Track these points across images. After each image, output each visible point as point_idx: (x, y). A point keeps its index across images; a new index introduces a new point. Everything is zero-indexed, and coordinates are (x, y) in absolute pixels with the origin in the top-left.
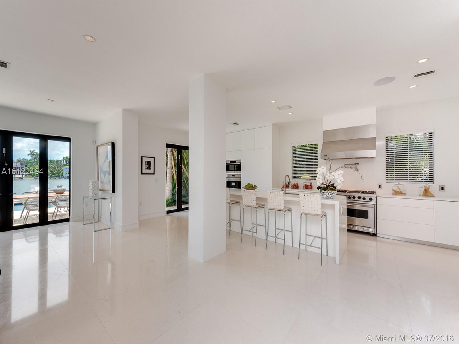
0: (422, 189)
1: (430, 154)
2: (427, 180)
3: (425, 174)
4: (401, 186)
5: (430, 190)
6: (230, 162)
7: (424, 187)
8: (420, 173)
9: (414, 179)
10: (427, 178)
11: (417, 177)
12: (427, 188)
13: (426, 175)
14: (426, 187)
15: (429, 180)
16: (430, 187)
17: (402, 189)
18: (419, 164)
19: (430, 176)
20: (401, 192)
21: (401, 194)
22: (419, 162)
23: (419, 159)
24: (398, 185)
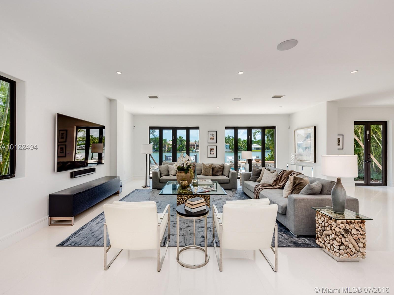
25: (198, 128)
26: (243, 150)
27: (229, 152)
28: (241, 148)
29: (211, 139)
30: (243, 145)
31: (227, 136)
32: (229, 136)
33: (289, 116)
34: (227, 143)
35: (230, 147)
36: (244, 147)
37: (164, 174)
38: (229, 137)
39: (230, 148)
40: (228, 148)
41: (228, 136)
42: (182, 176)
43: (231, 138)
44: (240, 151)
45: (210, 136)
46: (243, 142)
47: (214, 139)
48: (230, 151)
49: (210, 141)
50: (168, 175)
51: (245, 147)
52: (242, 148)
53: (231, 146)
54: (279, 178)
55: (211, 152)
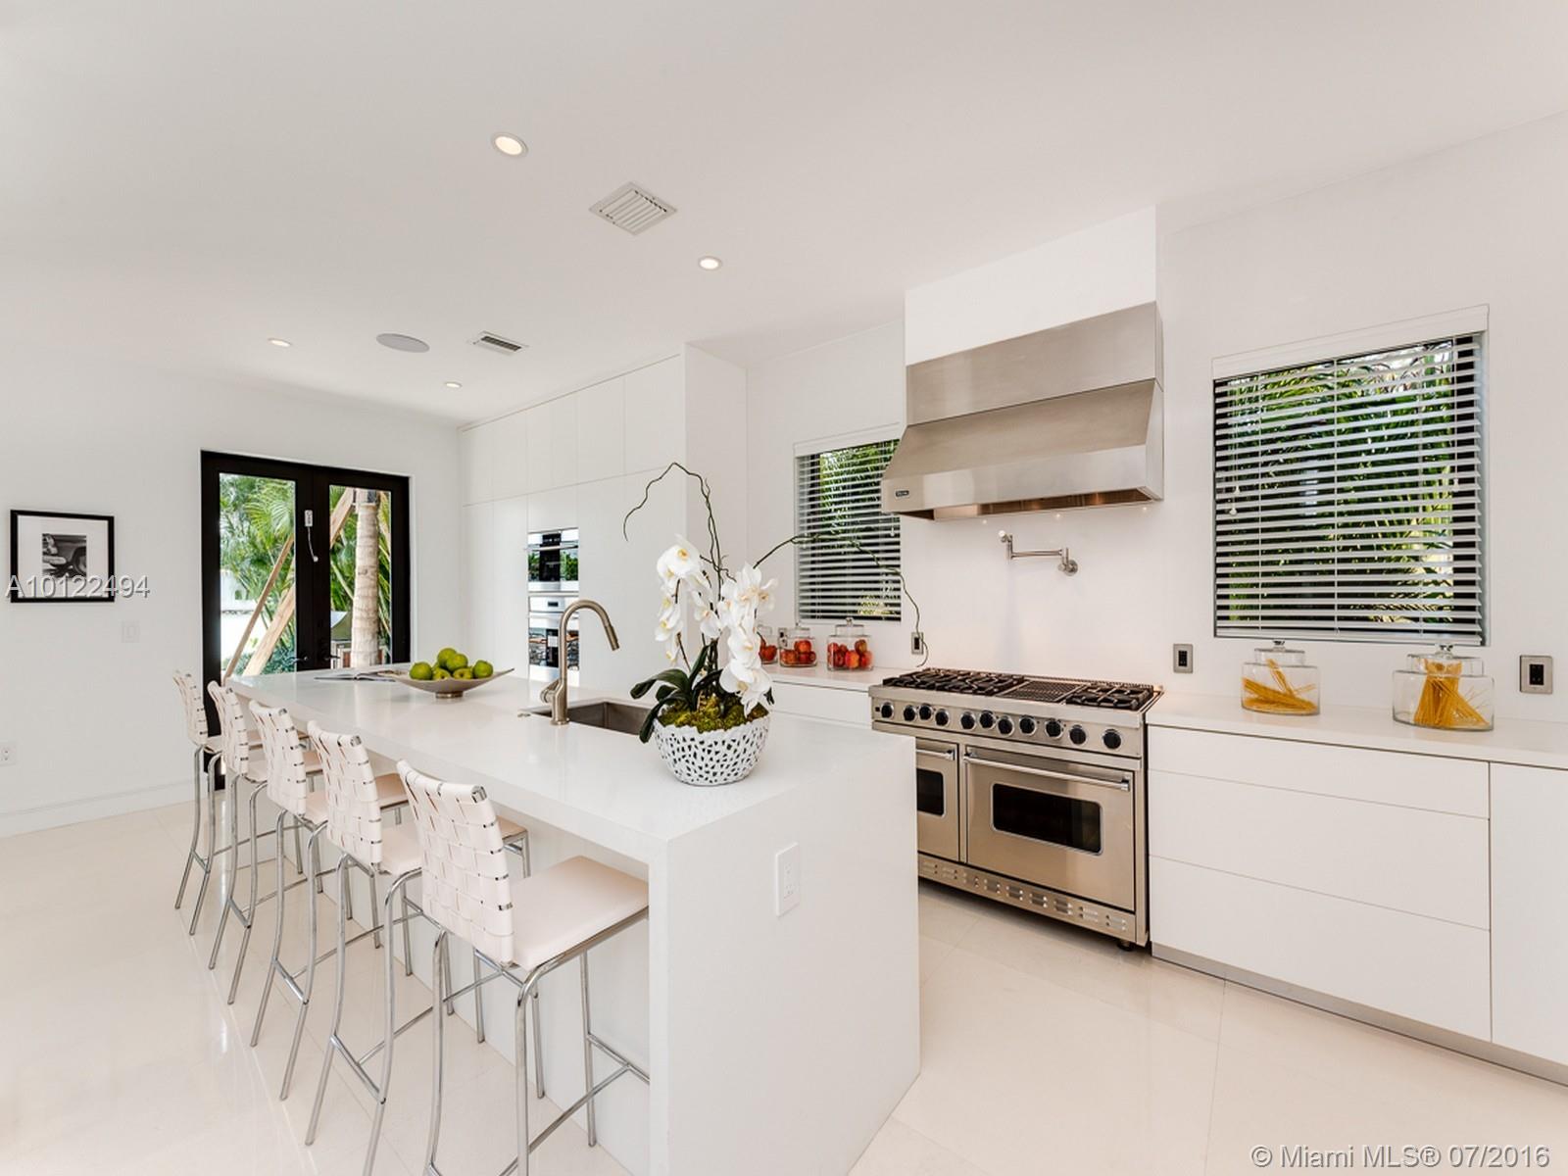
0: (1413, 677)
1: (1461, 469)
2: (1441, 620)
3: (1432, 589)
4: (1293, 659)
5: (1463, 688)
7: (1422, 668)
8: (1405, 583)
9: (1370, 614)
10: (1441, 608)
11: (1388, 608)
12: (1441, 676)
13: (1434, 595)
14: (1440, 667)
15: (1456, 621)
16: (1459, 667)
17: (1296, 681)
18: (1397, 529)
19: (1457, 596)
20: (1290, 694)
21: (1293, 706)
22: (1394, 517)
23: (1395, 498)
24: (1270, 655)
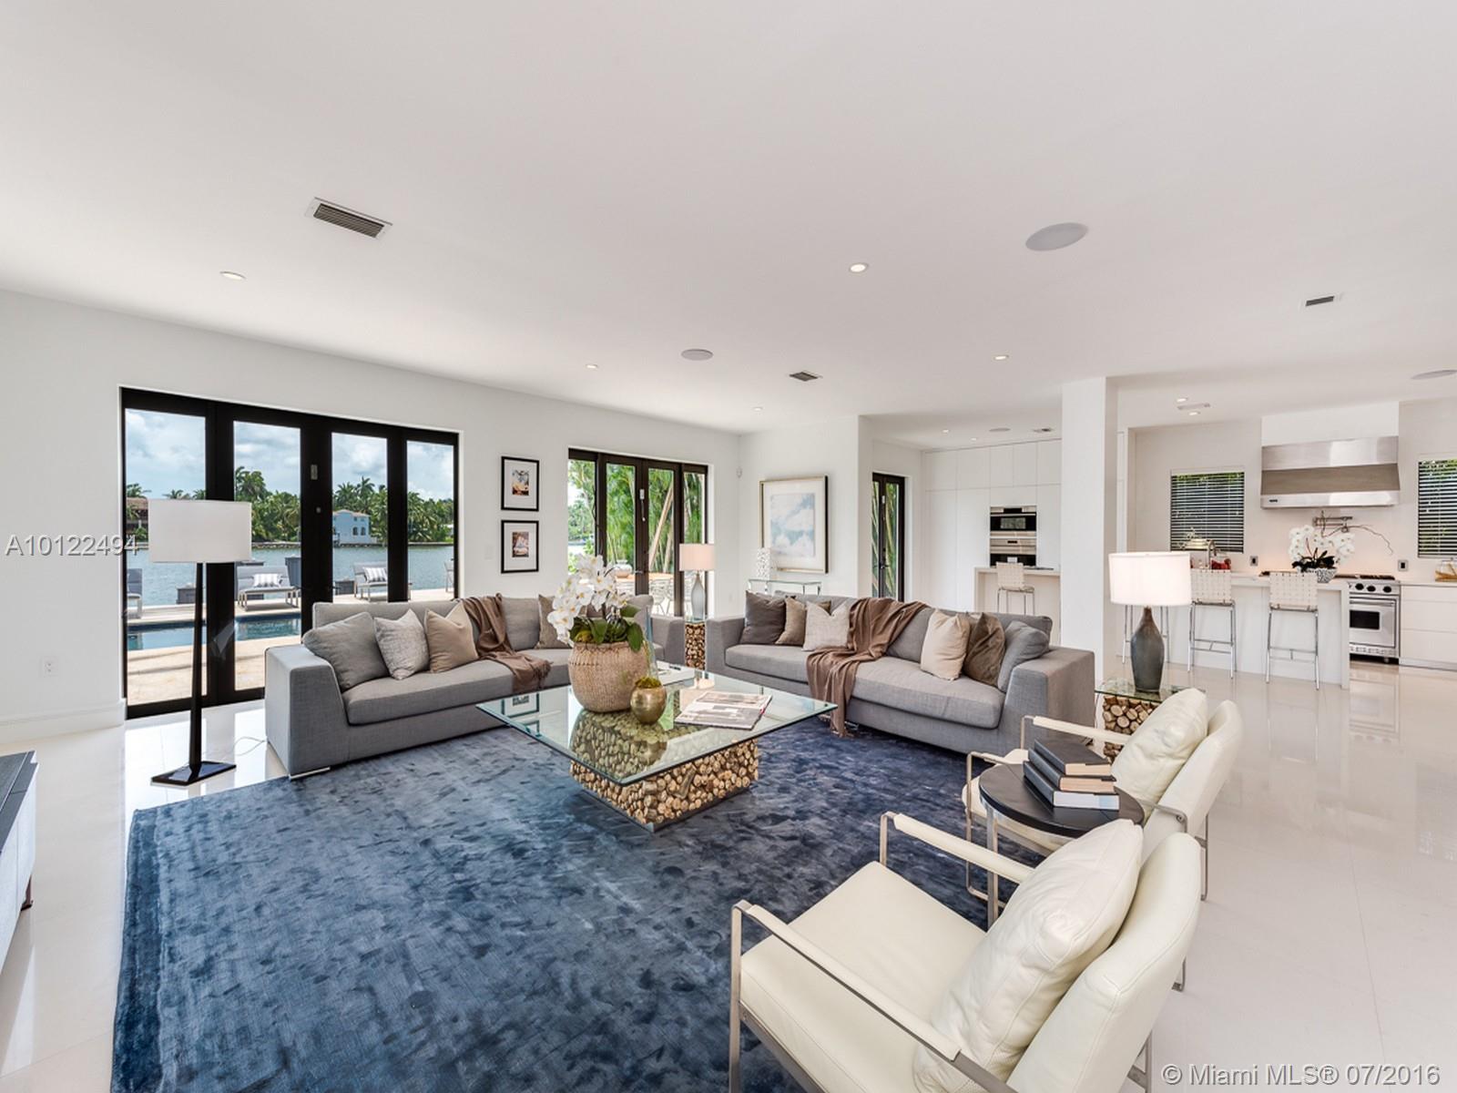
6: (1002, 511)
25: (450, 439)
26: (428, 537)
27: (368, 545)
28: (419, 530)
29: (515, 492)
30: (430, 521)
31: (360, 482)
32: (369, 482)
33: (739, 440)
34: (357, 511)
35: (370, 527)
36: (432, 528)
37: (361, 674)
38: (366, 487)
39: (374, 529)
40: (363, 529)
41: (364, 482)
42: (617, 666)
43: (376, 490)
44: (414, 541)
45: (511, 482)
46: (429, 509)
47: (526, 493)
48: (375, 541)
49: (511, 501)
50: (386, 674)
51: (435, 527)
52: (422, 532)
53: (376, 521)
54: (860, 624)
55: (516, 549)
